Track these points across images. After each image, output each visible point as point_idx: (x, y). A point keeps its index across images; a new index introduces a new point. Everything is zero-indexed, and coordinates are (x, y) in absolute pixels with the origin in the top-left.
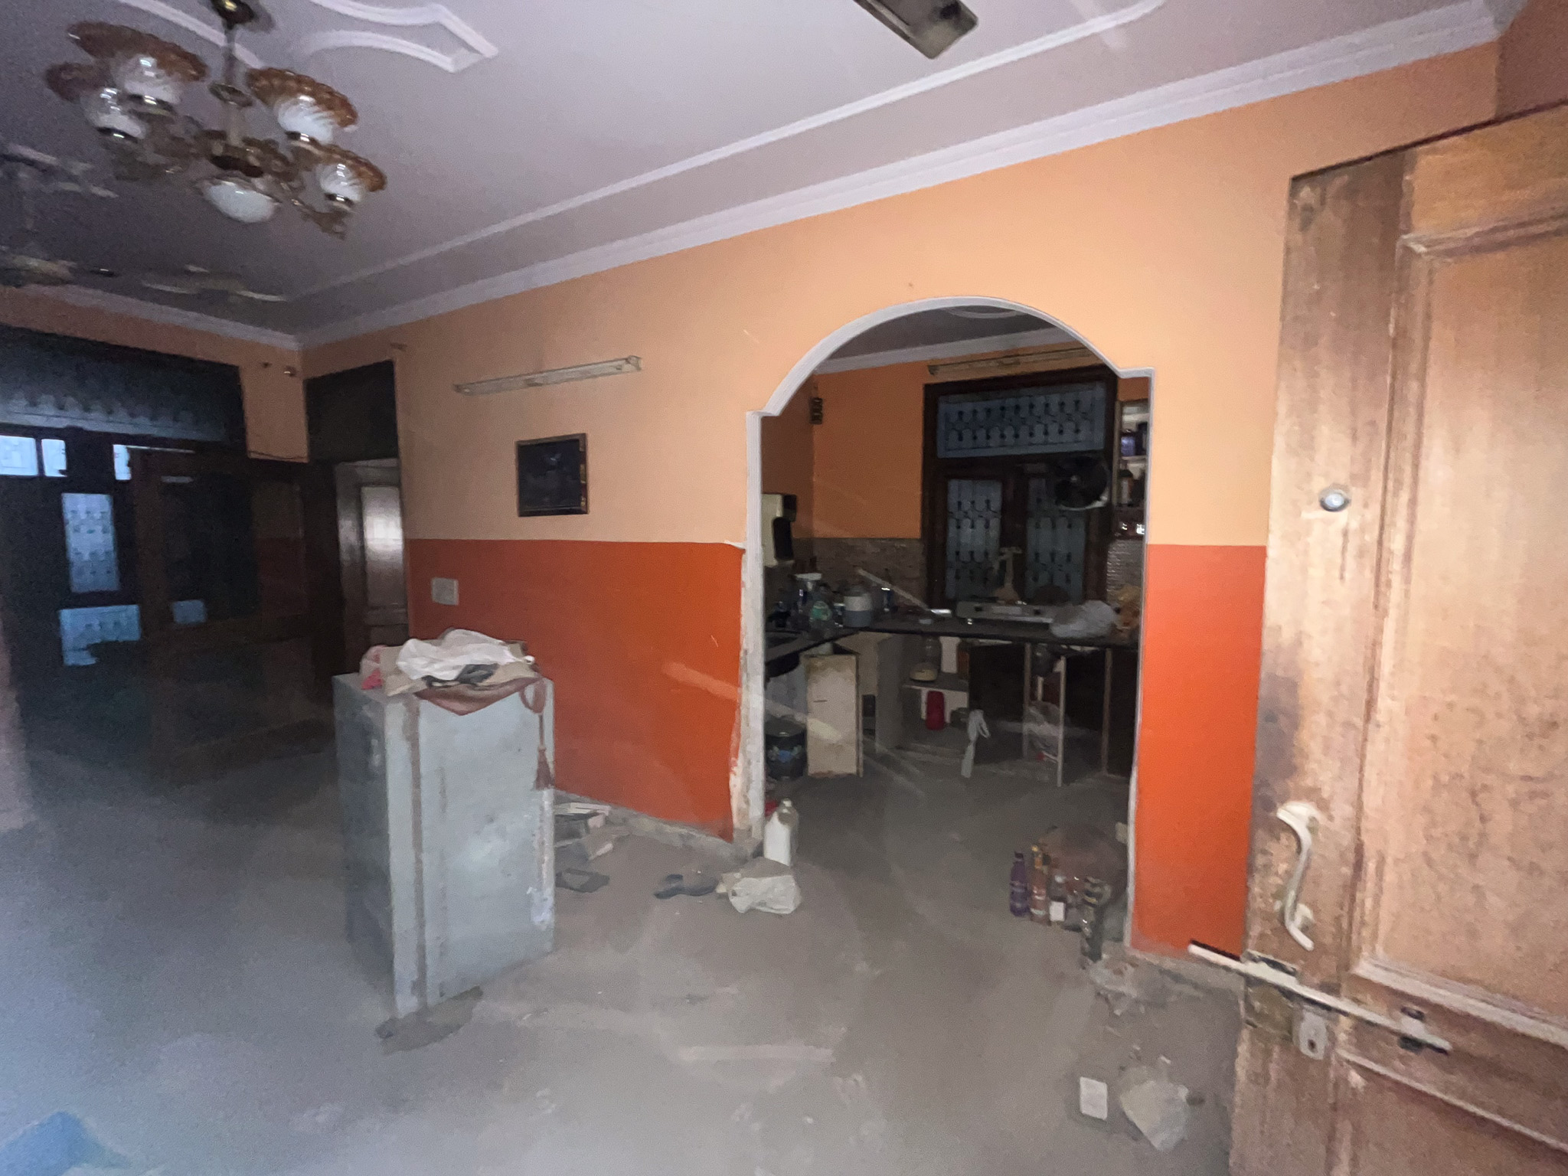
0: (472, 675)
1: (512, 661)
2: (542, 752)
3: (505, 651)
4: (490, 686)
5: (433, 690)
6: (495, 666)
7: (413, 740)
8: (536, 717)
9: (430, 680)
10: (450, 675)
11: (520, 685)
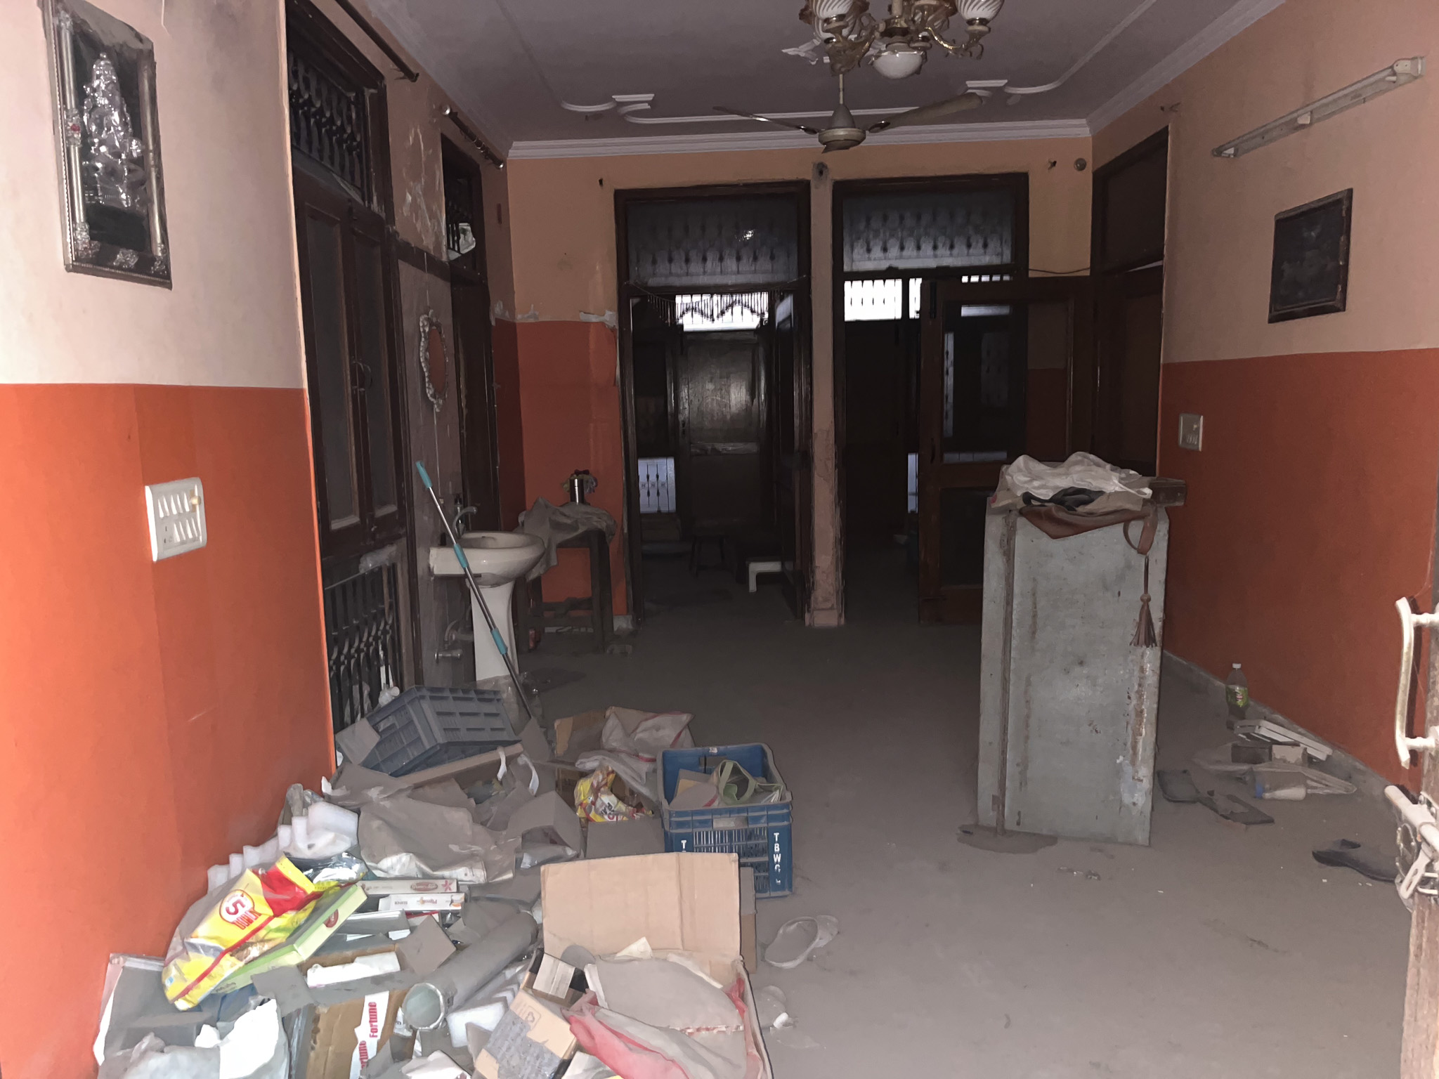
0: (1072, 499)
1: (1120, 490)
2: (1146, 601)
3: (1113, 477)
4: (1091, 514)
5: (1031, 509)
6: (1101, 493)
7: (1009, 554)
8: (1142, 561)
9: (1028, 497)
10: (1046, 494)
11: (1123, 517)
